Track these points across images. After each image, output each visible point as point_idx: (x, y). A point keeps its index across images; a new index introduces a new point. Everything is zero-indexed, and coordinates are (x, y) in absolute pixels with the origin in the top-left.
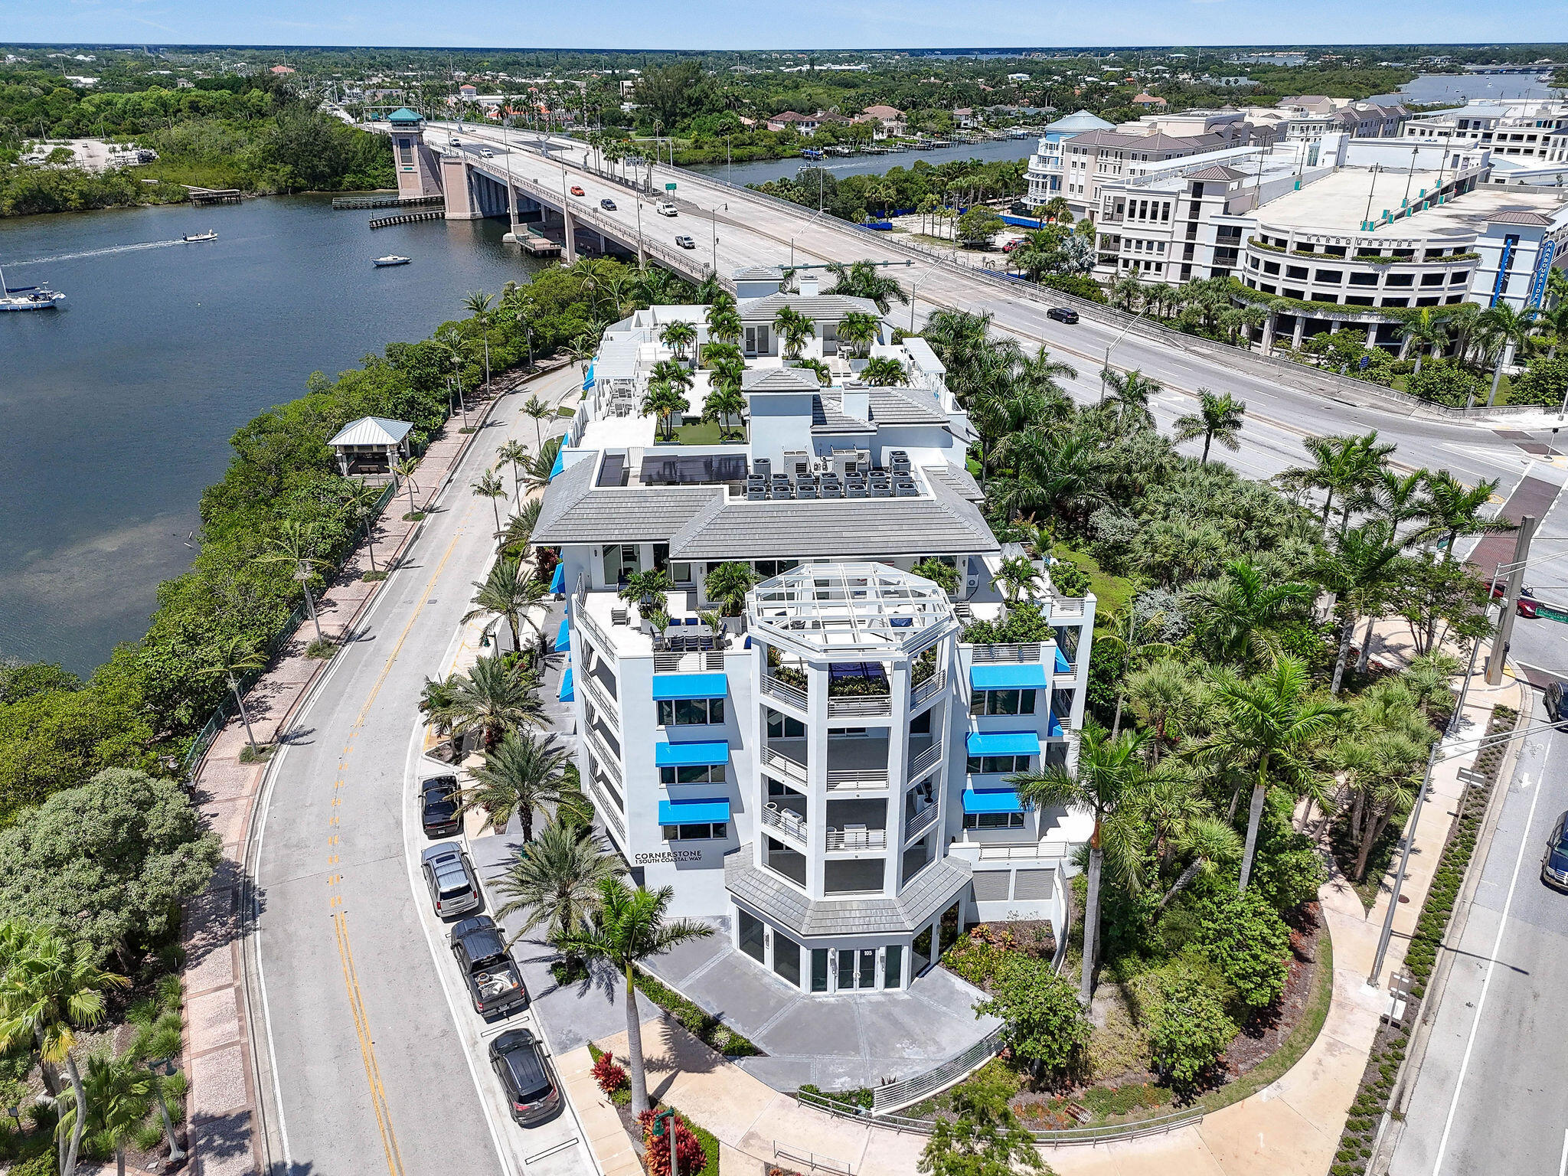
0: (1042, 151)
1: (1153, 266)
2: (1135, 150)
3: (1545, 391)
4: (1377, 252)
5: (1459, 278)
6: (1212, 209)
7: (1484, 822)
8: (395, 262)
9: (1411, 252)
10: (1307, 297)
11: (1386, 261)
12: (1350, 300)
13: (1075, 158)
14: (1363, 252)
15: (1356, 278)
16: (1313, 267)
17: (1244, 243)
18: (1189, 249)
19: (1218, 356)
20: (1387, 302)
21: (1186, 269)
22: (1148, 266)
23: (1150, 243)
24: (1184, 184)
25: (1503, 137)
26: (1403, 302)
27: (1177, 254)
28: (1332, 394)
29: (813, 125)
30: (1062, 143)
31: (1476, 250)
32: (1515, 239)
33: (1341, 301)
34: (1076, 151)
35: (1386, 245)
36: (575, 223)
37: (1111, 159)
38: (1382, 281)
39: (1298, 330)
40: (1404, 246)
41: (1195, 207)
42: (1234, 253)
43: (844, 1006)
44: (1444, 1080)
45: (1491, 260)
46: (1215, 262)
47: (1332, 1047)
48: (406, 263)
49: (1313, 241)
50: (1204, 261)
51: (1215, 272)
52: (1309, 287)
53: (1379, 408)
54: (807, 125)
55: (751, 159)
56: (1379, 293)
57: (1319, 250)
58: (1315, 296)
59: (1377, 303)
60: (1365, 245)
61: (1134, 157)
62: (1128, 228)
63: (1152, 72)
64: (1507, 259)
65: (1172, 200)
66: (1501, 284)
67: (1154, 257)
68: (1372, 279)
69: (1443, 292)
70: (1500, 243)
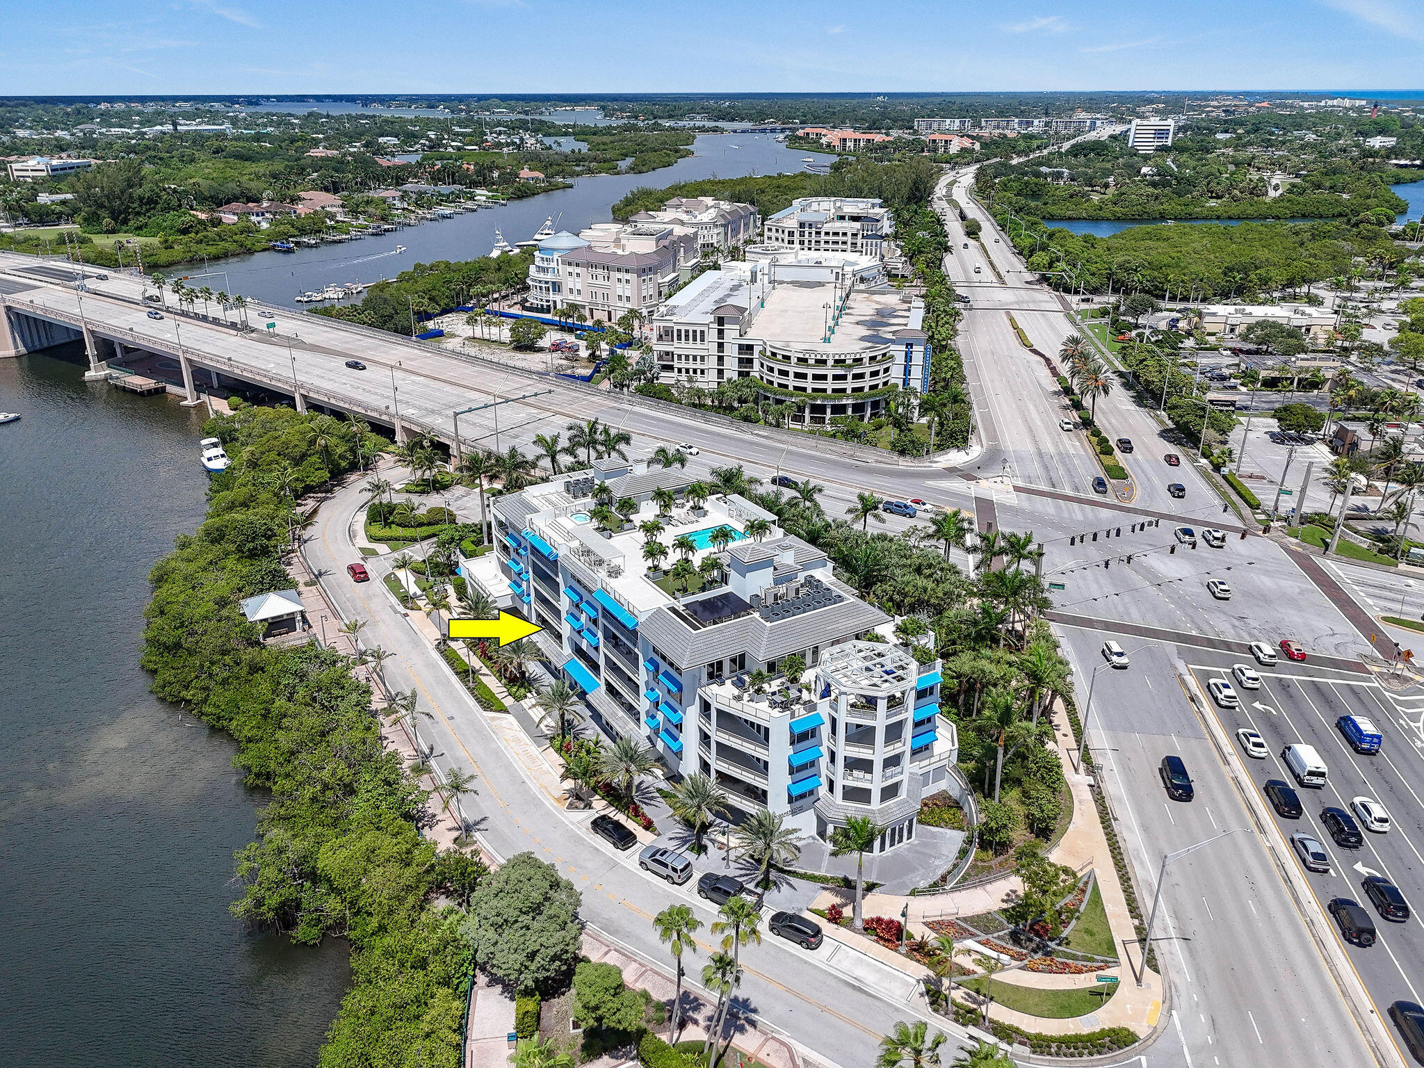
0: (538, 262)
1: (699, 371)
2: (618, 265)
3: (956, 440)
4: (844, 361)
5: (886, 370)
6: (731, 333)
8: (6, 419)
9: (862, 359)
10: (809, 391)
11: (850, 366)
12: (834, 391)
13: (570, 269)
14: (837, 361)
15: (836, 377)
16: (810, 372)
17: (756, 355)
18: (721, 359)
19: (771, 435)
20: (854, 390)
21: (720, 372)
22: (695, 371)
23: (687, 357)
24: (711, 318)
25: (827, 234)
26: (861, 389)
27: (712, 363)
28: (852, 456)
29: (263, 215)
30: (556, 257)
31: (891, 353)
32: (911, 345)
33: (829, 392)
34: (570, 264)
35: (848, 357)
36: (191, 365)
37: (600, 271)
38: (850, 378)
39: (807, 411)
40: (858, 356)
41: (721, 333)
42: (750, 361)
43: (896, 855)
44: (1120, 801)
45: (900, 358)
46: (740, 367)
47: (1080, 802)
48: (17, 419)
49: (807, 356)
50: (732, 369)
51: (740, 374)
52: (809, 384)
53: (881, 462)
54: (258, 215)
55: (225, 255)
56: (849, 385)
57: (811, 362)
58: (814, 390)
59: (849, 391)
60: (837, 357)
61: (619, 270)
62: (677, 347)
63: (495, 132)
64: (908, 357)
65: (705, 329)
66: (907, 371)
67: (698, 365)
68: (844, 377)
69: (879, 381)
70: (903, 348)
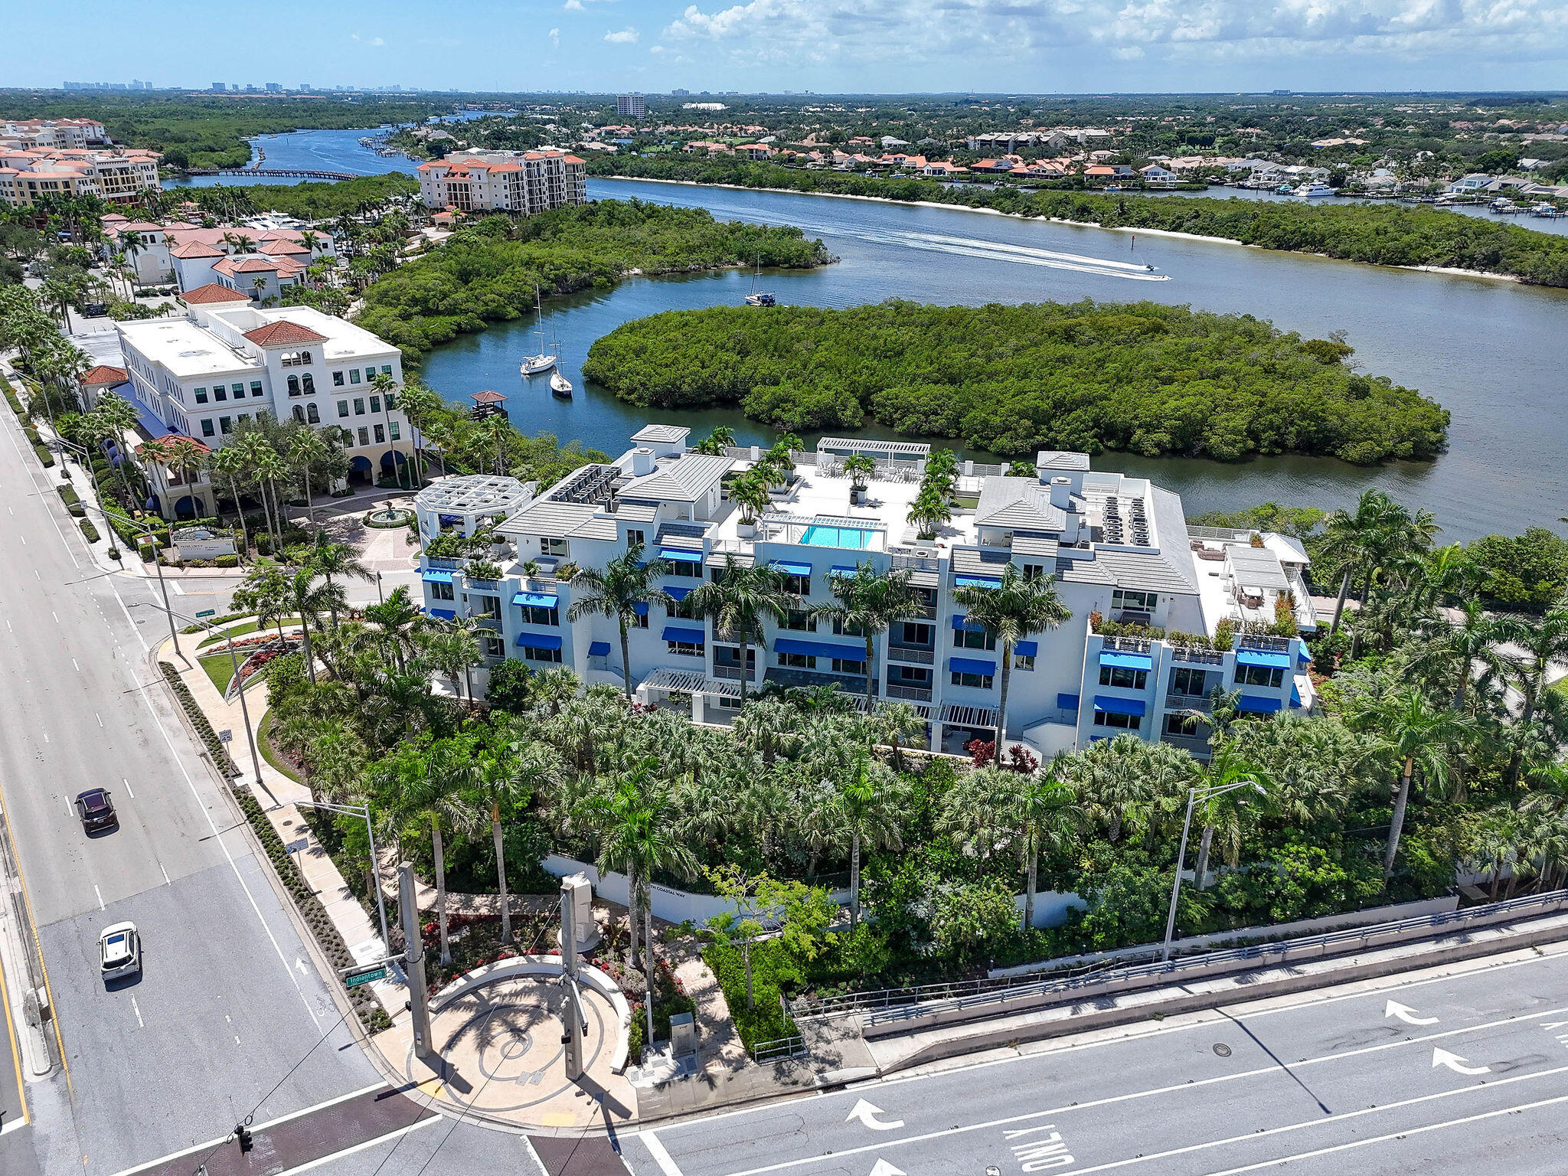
7: (294, 905)
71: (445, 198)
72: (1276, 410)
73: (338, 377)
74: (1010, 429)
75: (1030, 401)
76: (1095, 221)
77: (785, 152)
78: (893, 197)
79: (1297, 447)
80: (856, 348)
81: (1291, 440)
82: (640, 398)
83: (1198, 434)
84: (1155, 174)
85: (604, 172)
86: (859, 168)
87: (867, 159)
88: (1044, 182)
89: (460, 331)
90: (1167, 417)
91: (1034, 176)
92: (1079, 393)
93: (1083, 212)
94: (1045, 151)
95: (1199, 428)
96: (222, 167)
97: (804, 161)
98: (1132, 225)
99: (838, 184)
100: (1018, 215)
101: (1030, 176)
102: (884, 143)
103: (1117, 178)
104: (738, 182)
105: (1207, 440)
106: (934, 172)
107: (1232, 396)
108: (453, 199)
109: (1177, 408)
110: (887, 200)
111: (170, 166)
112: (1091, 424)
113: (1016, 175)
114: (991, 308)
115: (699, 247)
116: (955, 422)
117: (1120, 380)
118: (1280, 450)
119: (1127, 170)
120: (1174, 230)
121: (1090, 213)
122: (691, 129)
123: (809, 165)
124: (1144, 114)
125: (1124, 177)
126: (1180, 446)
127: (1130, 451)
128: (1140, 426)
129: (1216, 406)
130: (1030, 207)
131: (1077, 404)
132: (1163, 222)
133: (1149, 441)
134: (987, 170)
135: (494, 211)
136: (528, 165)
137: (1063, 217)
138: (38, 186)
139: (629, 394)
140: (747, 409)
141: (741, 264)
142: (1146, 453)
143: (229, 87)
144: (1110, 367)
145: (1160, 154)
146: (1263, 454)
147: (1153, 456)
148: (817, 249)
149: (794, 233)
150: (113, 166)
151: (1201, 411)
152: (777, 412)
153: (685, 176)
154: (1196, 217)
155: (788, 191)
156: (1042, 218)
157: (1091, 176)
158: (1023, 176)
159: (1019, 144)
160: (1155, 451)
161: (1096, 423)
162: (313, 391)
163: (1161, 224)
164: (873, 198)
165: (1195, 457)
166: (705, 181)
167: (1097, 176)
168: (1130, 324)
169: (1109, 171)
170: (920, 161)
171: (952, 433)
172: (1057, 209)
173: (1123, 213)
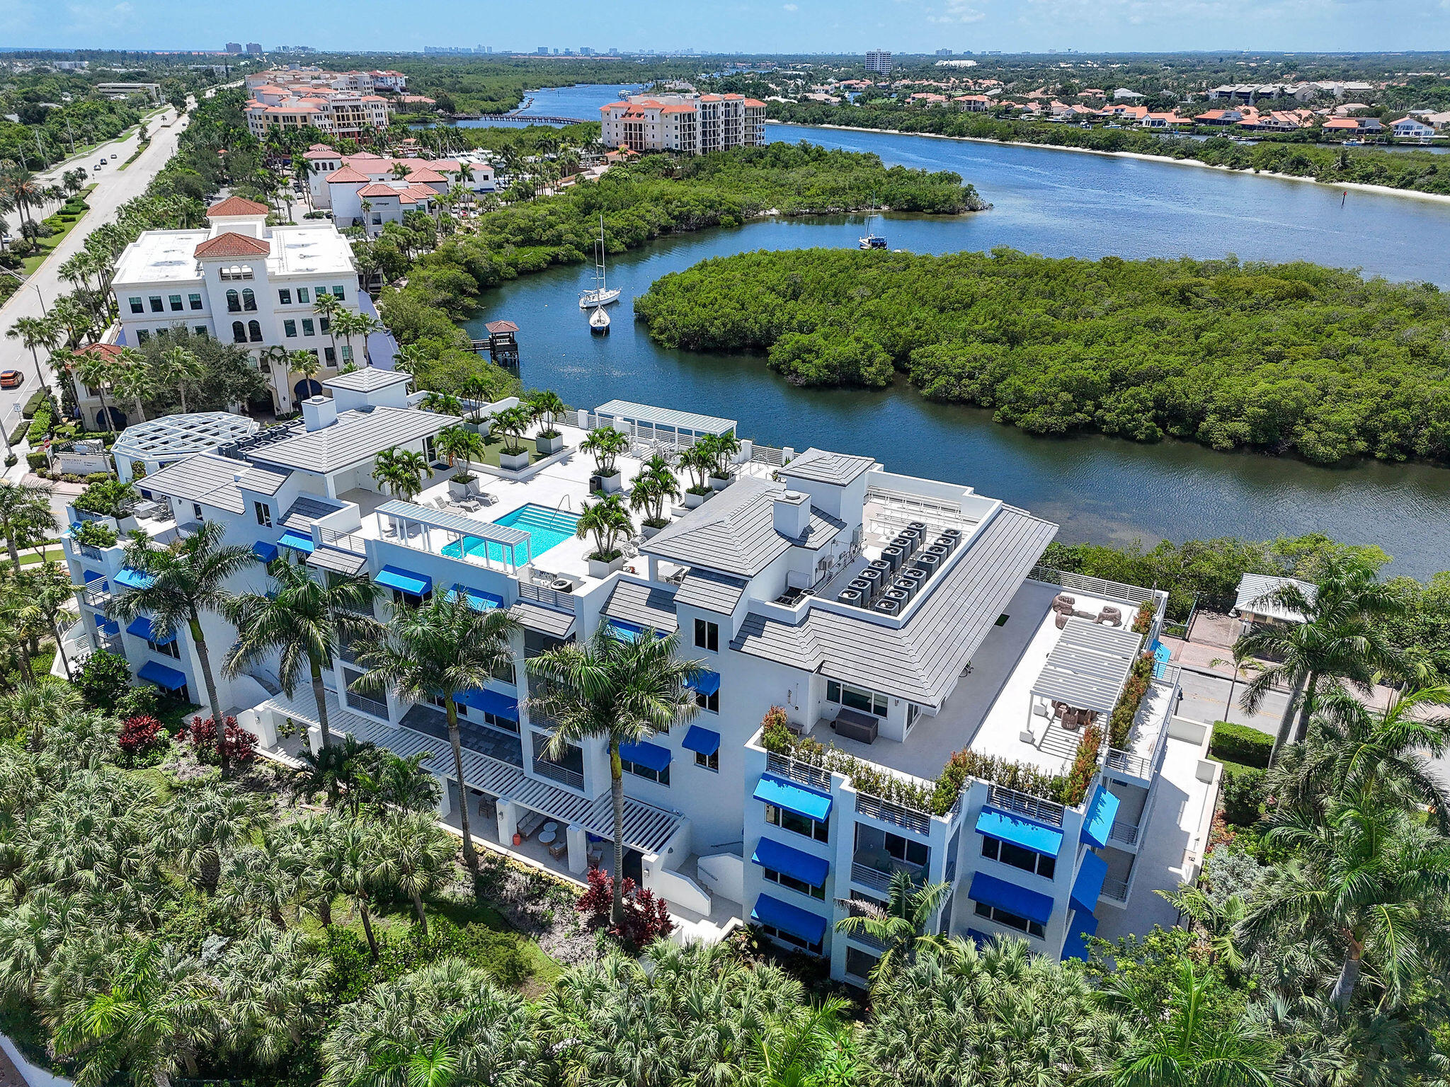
71: (621, 137)
72: (1407, 405)
73: (284, 296)
74: (1046, 403)
75: (1081, 371)
76: (1311, 175)
77: (1004, 103)
78: (1093, 147)
79: (1431, 454)
80: (921, 298)
81: (1422, 445)
82: (670, 339)
83: (1287, 429)
84: (1408, 128)
85: (814, 121)
86: (1076, 119)
87: (1086, 110)
88: (1274, 134)
89: (555, 262)
90: (1251, 403)
91: (1264, 128)
92: (1146, 365)
93: (1299, 165)
94: (1287, 102)
95: (1290, 419)
96: (483, 112)
97: (1020, 112)
98: (1353, 180)
99: (1039, 134)
100: (1224, 168)
101: (1260, 128)
102: (1116, 96)
103: (1361, 132)
104: (939, 131)
105: (1299, 435)
106: (1153, 123)
107: (1352, 382)
108: (628, 139)
109: (1266, 393)
110: (1086, 150)
111: (440, 111)
112: (1151, 404)
113: (1244, 126)
114: (1109, 263)
115: (844, 189)
116: (988, 389)
117: (1210, 353)
118: (1403, 457)
119: (1374, 123)
120: (1403, 187)
121: (1307, 166)
122: (926, 83)
123: (1023, 116)
124: (1431, 70)
125: (1370, 131)
126: (1262, 440)
127: (1197, 441)
128: (1215, 411)
129: (1326, 394)
130: (1238, 159)
131: (1141, 379)
132: (1390, 178)
133: (1218, 430)
134: (1213, 122)
135: (664, 151)
136: (704, 107)
137: (1275, 170)
138: (281, 119)
139: (661, 333)
140: (771, 357)
141: (885, 208)
142: (1214, 446)
143: (551, 51)
144: (1207, 337)
145: (1423, 109)
146: (1379, 460)
147: (1224, 450)
148: (967, 195)
149: (952, 179)
150: (346, 104)
151: (1295, 399)
152: (797, 363)
153: (890, 124)
154: (1431, 173)
155: (987, 140)
156: (1251, 171)
157: (1330, 130)
158: (1252, 128)
159: (1259, 96)
160: (1228, 444)
161: (1159, 403)
162: (254, 308)
163: (1388, 180)
164: (1072, 149)
165: (1283, 456)
166: (907, 130)
167: (1337, 130)
168: (1265, 286)
169: (1353, 124)
170: (1141, 112)
171: (986, 401)
172: (1268, 162)
173: (1345, 166)
